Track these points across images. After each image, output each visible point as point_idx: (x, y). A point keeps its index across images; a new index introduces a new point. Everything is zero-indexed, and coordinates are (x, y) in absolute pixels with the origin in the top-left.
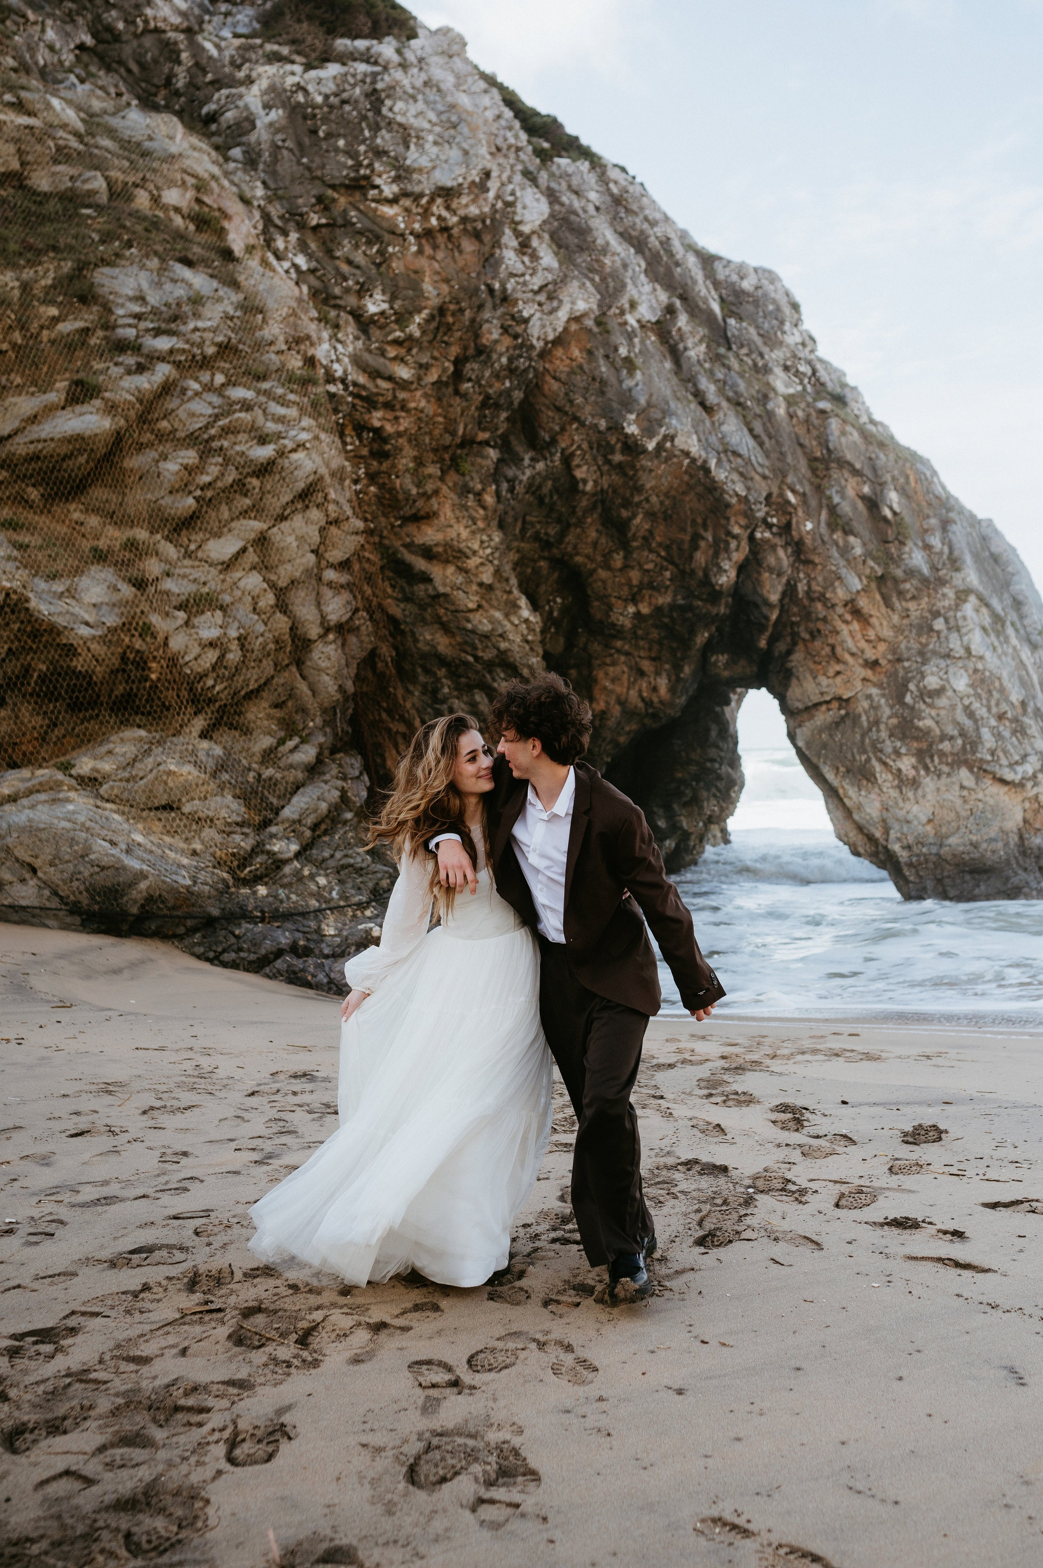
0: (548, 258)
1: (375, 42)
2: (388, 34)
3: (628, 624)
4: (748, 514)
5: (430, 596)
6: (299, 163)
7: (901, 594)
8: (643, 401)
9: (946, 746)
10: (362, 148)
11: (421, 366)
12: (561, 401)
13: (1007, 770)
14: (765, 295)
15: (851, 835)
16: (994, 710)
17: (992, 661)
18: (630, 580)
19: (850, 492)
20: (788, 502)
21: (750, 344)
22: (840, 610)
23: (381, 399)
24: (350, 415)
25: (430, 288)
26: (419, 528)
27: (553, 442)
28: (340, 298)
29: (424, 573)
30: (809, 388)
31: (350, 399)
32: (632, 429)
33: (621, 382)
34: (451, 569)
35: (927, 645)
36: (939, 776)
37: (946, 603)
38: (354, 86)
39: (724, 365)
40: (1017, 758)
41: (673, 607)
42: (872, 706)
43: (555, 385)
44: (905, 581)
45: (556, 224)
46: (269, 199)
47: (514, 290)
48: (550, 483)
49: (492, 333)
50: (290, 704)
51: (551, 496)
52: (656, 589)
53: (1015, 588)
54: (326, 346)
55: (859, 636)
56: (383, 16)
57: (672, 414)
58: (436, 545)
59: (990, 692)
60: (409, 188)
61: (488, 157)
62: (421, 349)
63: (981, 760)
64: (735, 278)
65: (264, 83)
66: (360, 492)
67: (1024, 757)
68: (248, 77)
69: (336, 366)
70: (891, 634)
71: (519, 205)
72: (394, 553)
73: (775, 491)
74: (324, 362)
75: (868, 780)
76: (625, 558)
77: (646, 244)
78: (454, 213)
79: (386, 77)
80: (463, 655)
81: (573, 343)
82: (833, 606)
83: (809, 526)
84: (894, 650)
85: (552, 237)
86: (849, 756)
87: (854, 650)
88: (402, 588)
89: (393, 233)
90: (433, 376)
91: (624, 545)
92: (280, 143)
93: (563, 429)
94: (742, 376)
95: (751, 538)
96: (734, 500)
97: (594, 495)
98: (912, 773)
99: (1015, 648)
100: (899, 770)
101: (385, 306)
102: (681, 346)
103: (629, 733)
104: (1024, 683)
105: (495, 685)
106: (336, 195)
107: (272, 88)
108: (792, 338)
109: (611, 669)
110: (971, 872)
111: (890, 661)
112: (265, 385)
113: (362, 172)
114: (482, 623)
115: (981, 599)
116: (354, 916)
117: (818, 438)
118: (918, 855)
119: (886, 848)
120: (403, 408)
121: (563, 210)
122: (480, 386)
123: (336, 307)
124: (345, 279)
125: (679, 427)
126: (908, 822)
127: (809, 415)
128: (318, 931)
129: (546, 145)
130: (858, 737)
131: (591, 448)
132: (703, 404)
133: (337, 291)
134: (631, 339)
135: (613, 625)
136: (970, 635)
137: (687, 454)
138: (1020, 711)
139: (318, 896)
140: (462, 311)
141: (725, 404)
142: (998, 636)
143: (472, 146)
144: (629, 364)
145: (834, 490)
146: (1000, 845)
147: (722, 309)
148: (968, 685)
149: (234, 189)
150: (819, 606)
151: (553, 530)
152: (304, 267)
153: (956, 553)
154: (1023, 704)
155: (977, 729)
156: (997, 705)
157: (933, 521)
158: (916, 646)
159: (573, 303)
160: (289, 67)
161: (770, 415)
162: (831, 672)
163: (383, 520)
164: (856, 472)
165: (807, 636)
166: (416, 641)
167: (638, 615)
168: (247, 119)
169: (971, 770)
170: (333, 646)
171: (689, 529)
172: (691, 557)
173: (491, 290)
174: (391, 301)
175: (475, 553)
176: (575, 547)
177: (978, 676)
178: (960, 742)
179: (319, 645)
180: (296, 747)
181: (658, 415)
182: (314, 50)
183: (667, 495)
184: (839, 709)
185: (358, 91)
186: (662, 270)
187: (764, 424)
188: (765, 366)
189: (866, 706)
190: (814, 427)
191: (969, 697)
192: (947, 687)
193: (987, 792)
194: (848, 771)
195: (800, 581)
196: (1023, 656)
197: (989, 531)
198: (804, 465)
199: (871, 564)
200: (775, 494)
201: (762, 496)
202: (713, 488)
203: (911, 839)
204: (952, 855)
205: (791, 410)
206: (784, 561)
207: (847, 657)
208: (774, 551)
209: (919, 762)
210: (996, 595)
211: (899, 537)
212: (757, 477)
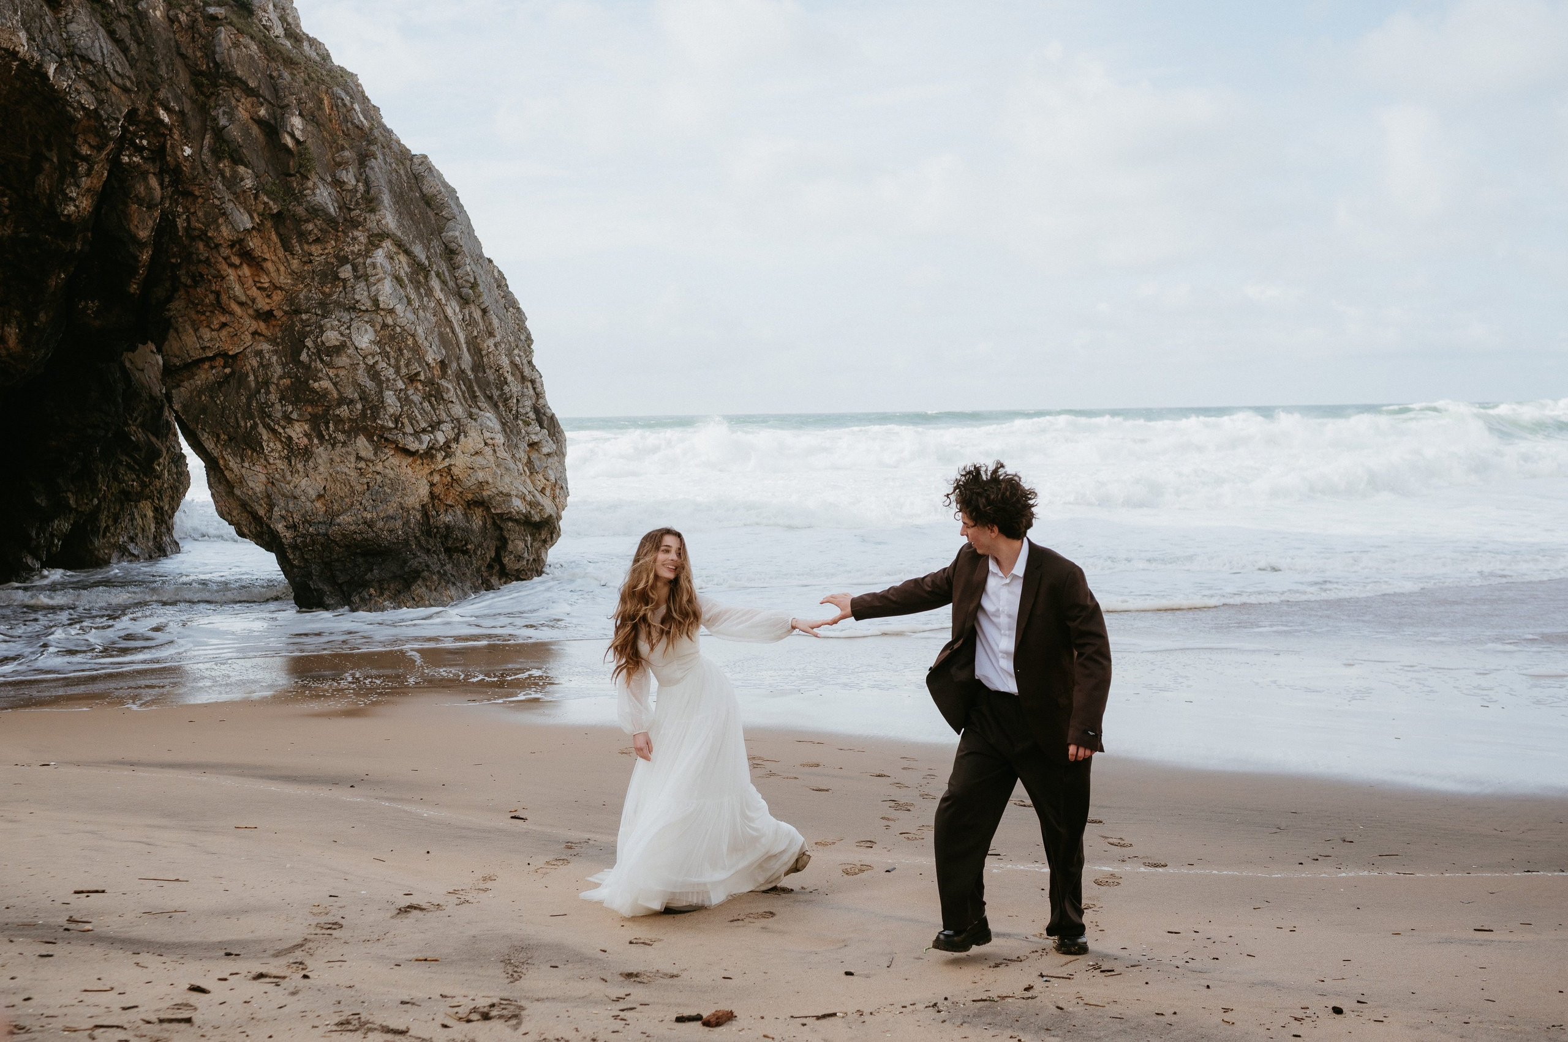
4: (100, 132)
7: (302, 236)
9: (343, 411)
13: (411, 438)
15: (234, 513)
17: (404, 315)
19: (242, 114)
20: (162, 122)
22: (226, 251)
35: (330, 295)
36: (333, 446)
37: (356, 248)
40: (424, 425)
41: (15, 240)
42: (261, 364)
44: (307, 221)
53: (448, 234)
55: (250, 282)
59: (400, 350)
63: (383, 427)
67: (435, 426)
70: (289, 281)
73: (142, 108)
75: (254, 450)
82: (217, 246)
83: (188, 151)
84: (291, 299)
86: (232, 421)
87: (243, 299)
95: (114, 162)
96: (80, 115)
98: (305, 441)
99: (439, 302)
100: (290, 438)
104: (444, 341)
110: (365, 554)
111: (286, 312)
115: (399, 245)
117: (204, 48)
118: (304, 536)
119: (269, 527)
126: (295, 498)
130: (244, 399)
136: (379, 285)
137: (14, 54)
138: (437, 372)
142: (417, 289)
145: (220, 111)
146: (399, 523)
148: (372, 342)
150: (201, 246)
153: (373, 192)
154: (443, 365)
155: (381, 392)
156: (408, 365)
157: (347, 153)
158: (317, 296)
161: (142, 16)
162: (215, 325)
164: (250, 92)
165: (189, 282)
169: (370, 439)
171: (29, 147)
172: (33, 181)
177: (387, 332)
178: (359, 406)
184: (224, 367)
187: (132, 27)
189: (255, 364)
190: (200, 36)
191: (373, 357)
192: (348, 343)
193: (386, 463)
194: (230, 439)
195: (179, 216)
196: (449, 312)
197: (422, 169)
198: (183, 79)
199: (266, 199)
200: (141, 112)
201: (121, 113)
202: (53, 99)
203: (297, 517)
204: (343, 535)
205: (171, 13)
206: (158, 192)
207: (234, 307)
208: (145, 179)
209: (313, 429)
210: (421, 242)
211: (302, 170)
212: (115, 89)
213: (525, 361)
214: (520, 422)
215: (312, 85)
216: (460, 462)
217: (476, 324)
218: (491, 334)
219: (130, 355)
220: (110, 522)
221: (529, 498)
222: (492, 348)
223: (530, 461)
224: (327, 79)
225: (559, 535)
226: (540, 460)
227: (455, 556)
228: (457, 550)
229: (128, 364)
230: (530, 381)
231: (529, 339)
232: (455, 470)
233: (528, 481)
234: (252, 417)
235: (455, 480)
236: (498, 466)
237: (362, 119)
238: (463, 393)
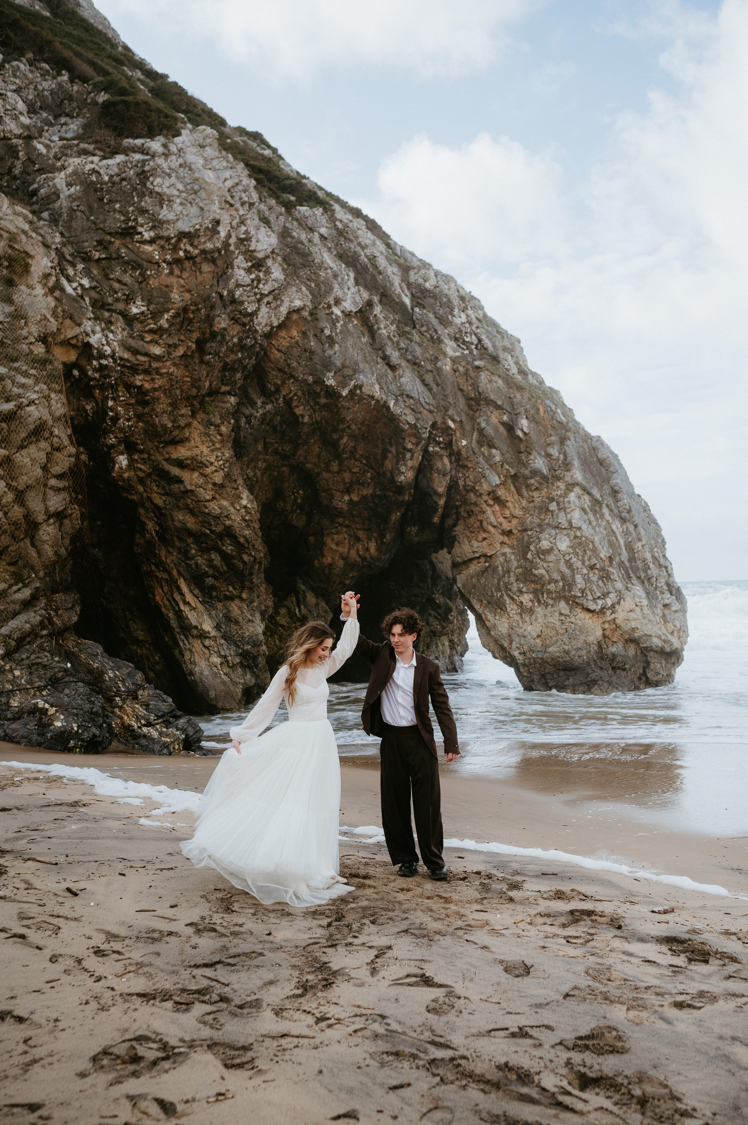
0: (277, 273)
1: (148, 140)
2: (160, 135)
3: (345, 507)
4: (417, 436)
5: (182, 492)
6: (88, 219)
7: (528, 486)
8: (338, 363)
9: (552, 587)
10: (131, 209)
11: (170, 346)
12: (282, 364)
13: (591, 603)
14: (441, 291)
15: (491, 645)
16: (587, 563)
17: (587, 530)
18: (344, 479)
19: (494, 420)
20: (449, 428)
21: (428, 324)
22: (485, 498)
23: (141, 367)
24: (120, 378)
25: (177, 296)
26: (175, 448)
27: (278, 390)
28: (112, 305)
29: (177, 477)
30: (475, 352)
31: (119, 368)
32: (331, 381)
33: (324, 352)
34: (196, 474)
35: (544, 520)
36: (546, 607)
37: (559, 493)
38: (131, 169)
39: (408, 338)
40: (599, 594)
41: (374, 496)
42: (505, 561)
43: (278, 355)
44: (531, 478)
45: (288, 250)
46: (64, 245)
47: (241, 295)
48: (279, 418)
49: (222, 322)
50: (20, 563)
51: (281, 427)
52: (362, 485)
53: (613, 482)
54: (99, 335)
55: (499, 514)
56: (156, 124)
57: (363, 371)
58: (186, 459)
59: (585, 551)
60: (161, 233)
61: (218, 211)
62: (170, 335)
63: (575, 596)
64: (421, 281)
65: (70, 170)
66: (132, 426)
67: (605, 595)
68: (63, 165)
69: (106, 348)
70: (521, 513)
71: (254, 240)
72: (158, 465)
73: (439, 420)
74: (96, 346)
75: (501, 609)
76: (340, 464)
77: (358, 261)
78: (196, 247)
79: (151, 163)
80: (203, 529)
81: (294, 327)
82: (481, 495)
83: (464, 443)
84: (522, 524)
85: (284, 259)
86: (490, 593)
87: (495, 524)
88: (163, 486)
89: (150, 262)
90: (180, 351)
91: (338, 456)
92: (75, 208)
93: (284, 383)
94: (420, 345)
95: (426, 451)
96: (406, 427)
97: (312, 425)
98: (530, 604)
99: (608, 521)
100: (522, 603)
101: (144, 309)
102: (376, 327)
103: (352, 578)
104: (611, 545)
105: (224, 548)
106: (113, 240)
107: (75, 173)
108: (460, 319)
109: (336, 536)
110: (565, 670)
111: (519, 531)
112: (16, 365)
113: (130, 224)
114: (214, 508)
115: (584, 489)
116: (35, 695)
117: (472, 385)
118: (529, 659)
119: (510, 653)
120: (158, 373)
121: (294, 241)
122: (219, 357)
123: (109, 310)
124: (116, 293)
125: (364, 380)
126: (524, 637)
127: (467, 370)
128: (7, 704)
129: (292, 198)
130: (496, 581)
131: (304, 395)
132: (388, 364)
133: (110, 300)
134: (334, 324)
135: (335, 508)
136: (572, 514)
137: (372, 397)
138: (607, 563)
139: (12, 682)
140: (199, 310)
141: (404, 364)
142: (594, 515)
143: (206, 205)
144: (331, 340)
145: (482, 419)
146: (584, 652)
147: (412, 301)
148: (568, 547)
149: (40, 238)
150: (472, 495)
151: (287, 448)
152: (87, 286)
153: (568, 459)
154: (610, 559)
155: (574, 575)
156: (589, 560)
157: (553, 438)
158: (537, 521)
159: (291, 302)
160: (91, 158)
161: (439, 370)
162: (480, 539)
163: (149, 443)
164: (498, 407)
165: (466, 515)
166: (173, 520)
167: (351, 500)
168: (54, 193)
169: (567, 603)
170: (52, 527)
171: (380, 446)
172: (383, 464)
173: (221, 296)
174: (148, 306)
175: (212, 464)
176: (305, 458)
177: (577, 541)
178: (561, 584)
179: (44, 527)
180: (19, 589)
181: (351, 373)
182: (109, 147)
183: (362, 423)
184: (485, 562)
185: (132, 172)
186: (369, 277)
187: (434, 376)
188: (439, 338)
189: (502, 561)
190: (471, 378)
191: (569, 554)
192: (555, 548)
193: (577, 617)
194: (489, 603)
195: (460, 479)
196: (614, 527)
197: (597, 444)
198: (462, 403)
199: (507, 467)
200: (439, 423)
201: (428, 424)
202: (392, 419)
203: (526, 648)
204: (552, 659)
205: (455, 367)
206: (448, 466)
207: (491, 528)
208: (442, 459)
209: (534, 597)
210: (597, 487)
211: (528, 450)
212: (425, 412)
213: (661, 555)
214: (658, 592)
215: (533, 400)
216: (621, 615)
217: (630, 534)
218: (640, 540)
219: (435, 555)
220: (425, 648)
221: (663, 637)
222: (640, 548)
223: (664, 615)
224: (541, 395)
225: (683, 660)
226: (670, 614)
227: (618, 672)
228: (619, 668)
229: (434, 560)
230: (665, 567)
231: (664, 542)
232: (618, 621)
233: (663, 628)
234: (500, 590)
235: (618, 627)
236: (644, 618)
237: (562, 417)
238: (623, 575)
